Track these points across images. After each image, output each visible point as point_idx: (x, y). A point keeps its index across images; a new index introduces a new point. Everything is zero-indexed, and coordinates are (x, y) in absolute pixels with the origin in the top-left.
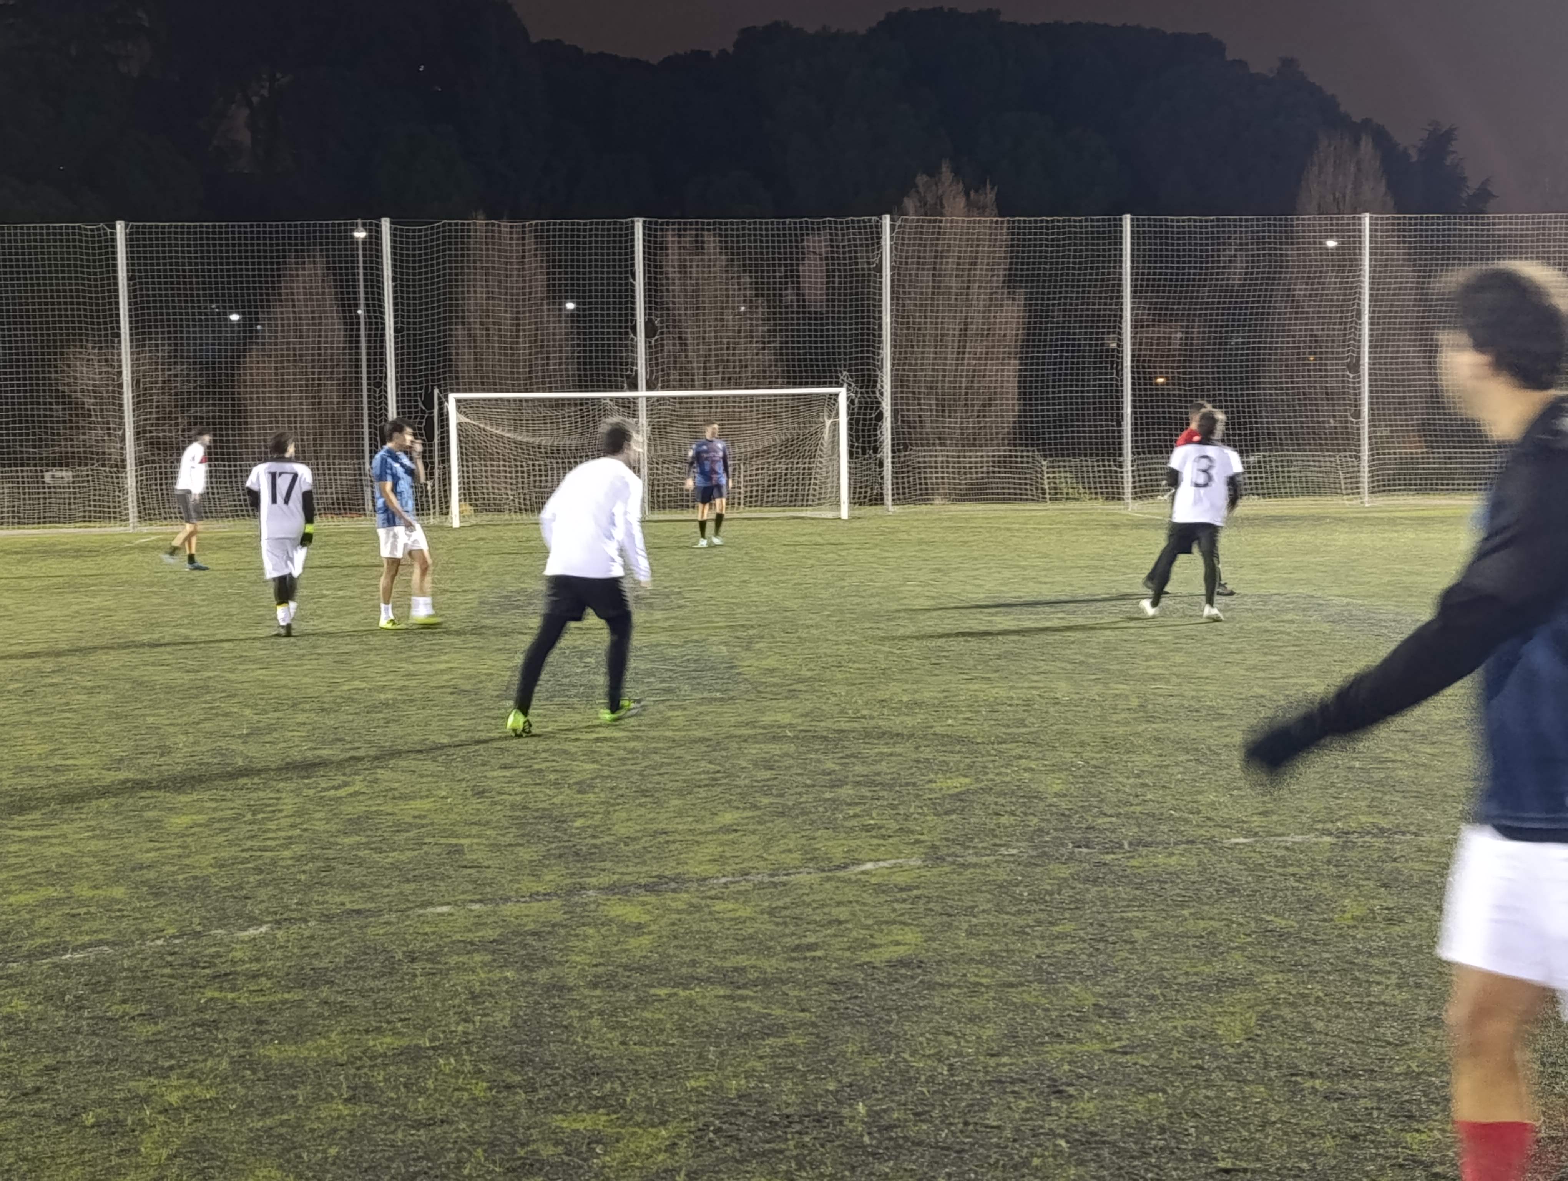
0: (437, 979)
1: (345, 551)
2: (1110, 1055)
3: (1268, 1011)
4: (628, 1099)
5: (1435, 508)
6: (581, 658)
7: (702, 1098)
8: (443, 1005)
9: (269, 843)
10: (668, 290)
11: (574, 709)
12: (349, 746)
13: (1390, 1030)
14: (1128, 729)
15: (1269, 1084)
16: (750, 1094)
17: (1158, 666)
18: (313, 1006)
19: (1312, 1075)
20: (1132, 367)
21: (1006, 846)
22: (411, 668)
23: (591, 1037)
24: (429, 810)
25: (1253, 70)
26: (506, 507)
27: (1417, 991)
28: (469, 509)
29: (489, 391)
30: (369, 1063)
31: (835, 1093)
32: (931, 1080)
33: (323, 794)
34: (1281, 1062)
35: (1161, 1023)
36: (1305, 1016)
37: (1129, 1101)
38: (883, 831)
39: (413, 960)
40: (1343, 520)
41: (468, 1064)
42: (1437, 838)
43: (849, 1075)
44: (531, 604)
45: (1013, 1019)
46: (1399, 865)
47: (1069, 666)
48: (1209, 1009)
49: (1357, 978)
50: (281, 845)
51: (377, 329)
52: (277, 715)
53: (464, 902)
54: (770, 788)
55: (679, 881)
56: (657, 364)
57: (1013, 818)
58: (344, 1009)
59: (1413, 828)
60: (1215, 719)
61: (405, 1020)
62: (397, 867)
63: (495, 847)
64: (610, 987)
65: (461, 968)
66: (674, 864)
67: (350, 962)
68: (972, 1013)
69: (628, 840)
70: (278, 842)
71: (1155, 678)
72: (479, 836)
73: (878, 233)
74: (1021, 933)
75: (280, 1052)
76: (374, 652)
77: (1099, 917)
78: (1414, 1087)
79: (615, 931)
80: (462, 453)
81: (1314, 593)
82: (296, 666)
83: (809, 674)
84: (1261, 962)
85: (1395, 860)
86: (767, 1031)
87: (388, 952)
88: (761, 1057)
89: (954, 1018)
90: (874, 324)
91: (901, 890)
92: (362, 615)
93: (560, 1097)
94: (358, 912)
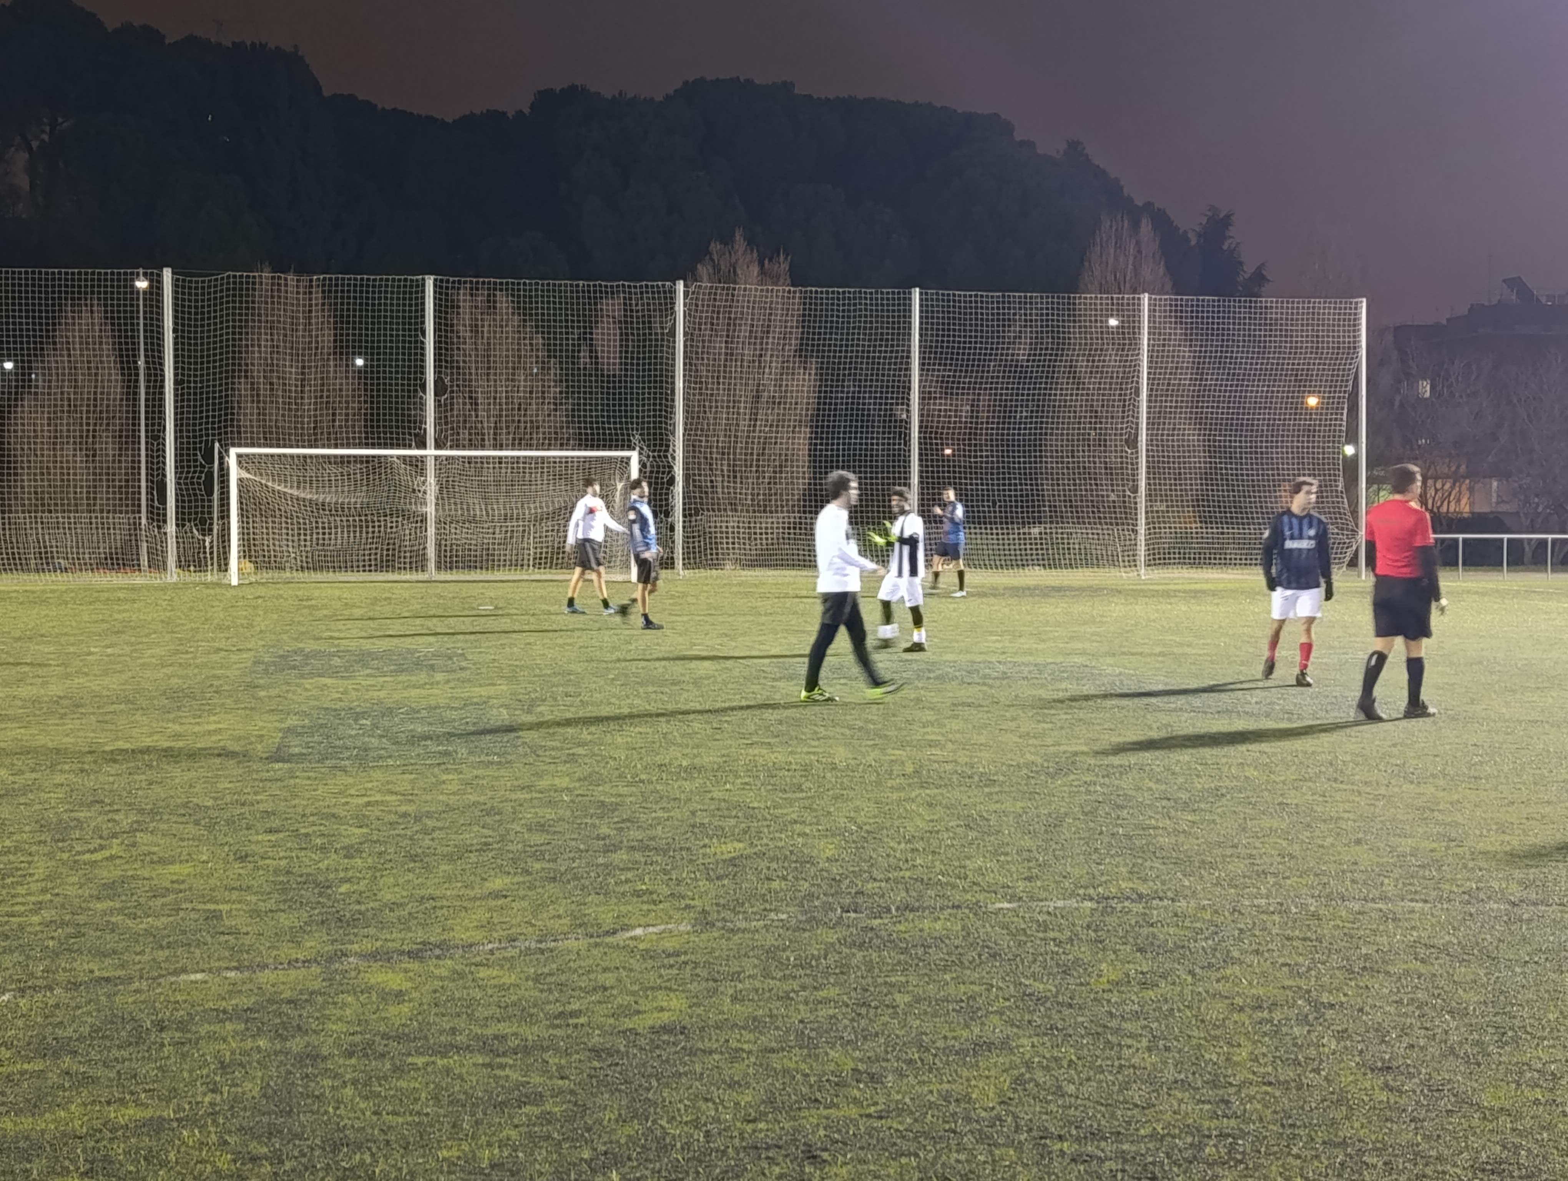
0: (186, 1049)
1: (116, 607)
2: (864, 1119)
3: (1022, 1075)
4: (377, 1171)
5: (1207, 581)
6: (356, 720)
7: (453, 1168)
8: (191, 1076)
9: (16, 908)
10: (459, 349)
11: (346, 771)
12: (108, 808)
13: (1137, 1094)
14: (902, 795)
15: (1019, 1147)
16: (503, 1164)
17: (935, 733)
18: (53, 1078)
19: (1061, 1138)
20: (920, 438)
21: (776, 911)
22: (177, 728)
23: (342, 1106)
24: (189, 875)
25: (1040, 151)
26: (288, 565)
27: (1166, 1054)
28: (249, 567)
29: (271, 446)
30: (109, 1135)
31: (589, 1162)
32: (686, 1146)
33: (77, 858)
34: (1031, 1125)
35: (917, 1087)
36: (1057, 1079)
37: (881, 1165)
38: (655, 896)
39: (162, 1030)
40: (1120, 592)
41: (213, 1136)
42: (1193, 903)
43: (605, 1143)
44: (307, 664)
45: (773, 1084)
46: (1155, 930)
47: (848, 732)
48: (965, 1073)
49: (1109, 1042)
50: (31, 910)
51: (156, 381)
52: (34, 775)
53: (219, 969)
54: (542, 853)
55: (444, 948)
56: (446, 423)
57: (783, 883)
58: (88, 1080)
59: (1170, 894)
60: (986, 786)
61: (150, 1090)
62: (151, 934)
63: (255, 913)
64: (366, 1055)
65: (212, 1037)
66: (440, 930)
67: (95, 1031)
68: (731, 1079)
69: (394, 906)
70: (27, 907)
71: (931, 744)
72: (240, 902)
73: (671, 298)
74: (786, 997)
75: (15, 1124)
76: (140, 712)
77: (864, 982)
78: (1157, 1149)
79: (374, 999)
80: (242, 509)
81: (1088, 663)
82: (57, 725)
83: (589, 737)
84: (1018, 1027)
85: (1152, 925)
86: (523, 1099)
87: (136, 1021)
88: (516, 1126)
89: (714, 1085)
90: (667, 388)
91: (669, 956)
92: (130, 674)
93: (306, 1169)
94: (107, 980)
